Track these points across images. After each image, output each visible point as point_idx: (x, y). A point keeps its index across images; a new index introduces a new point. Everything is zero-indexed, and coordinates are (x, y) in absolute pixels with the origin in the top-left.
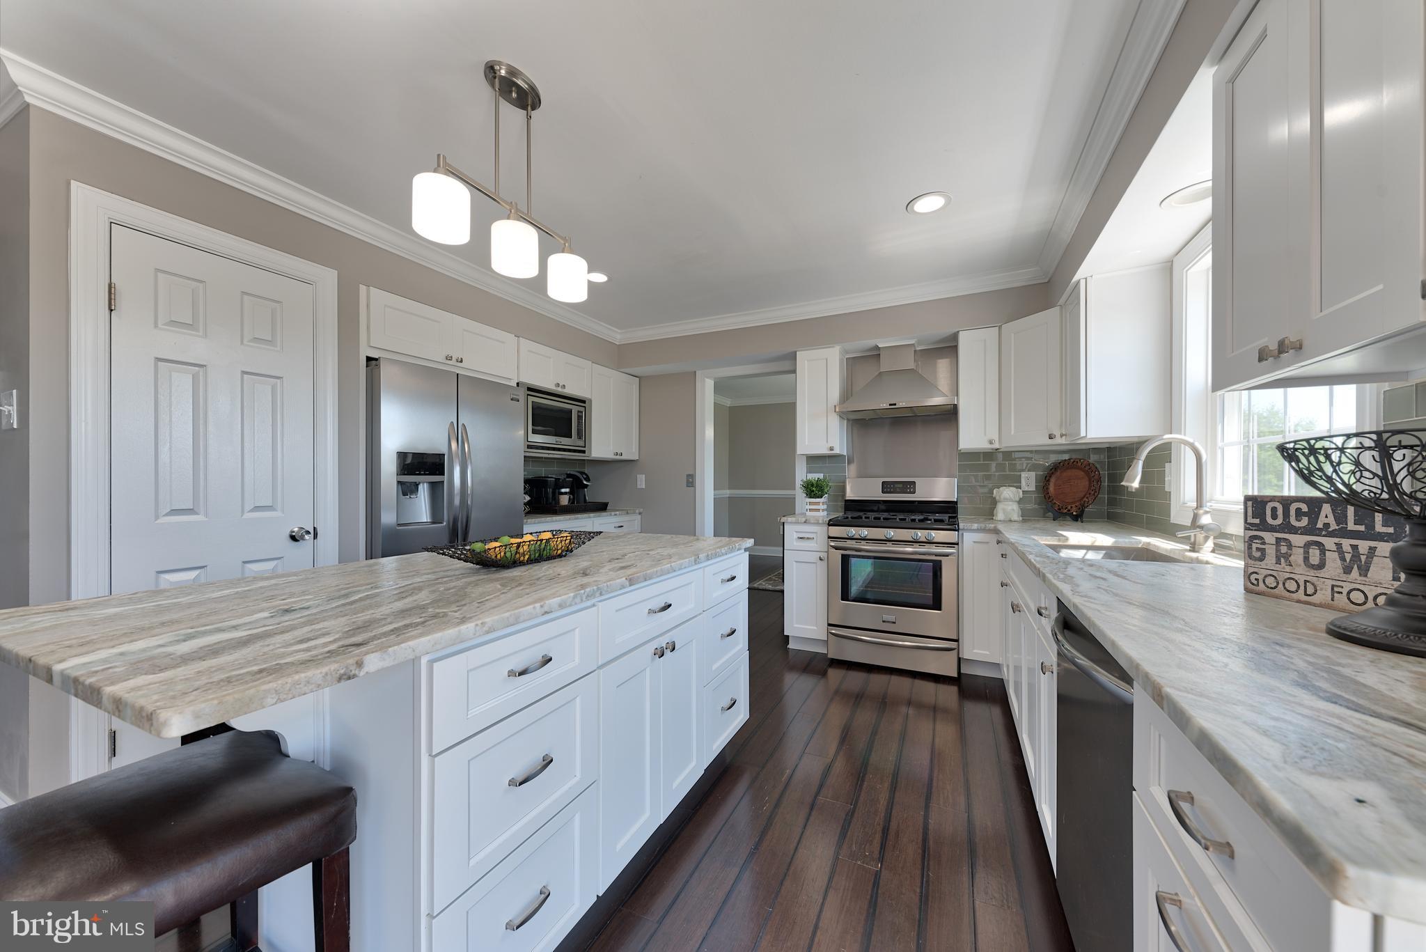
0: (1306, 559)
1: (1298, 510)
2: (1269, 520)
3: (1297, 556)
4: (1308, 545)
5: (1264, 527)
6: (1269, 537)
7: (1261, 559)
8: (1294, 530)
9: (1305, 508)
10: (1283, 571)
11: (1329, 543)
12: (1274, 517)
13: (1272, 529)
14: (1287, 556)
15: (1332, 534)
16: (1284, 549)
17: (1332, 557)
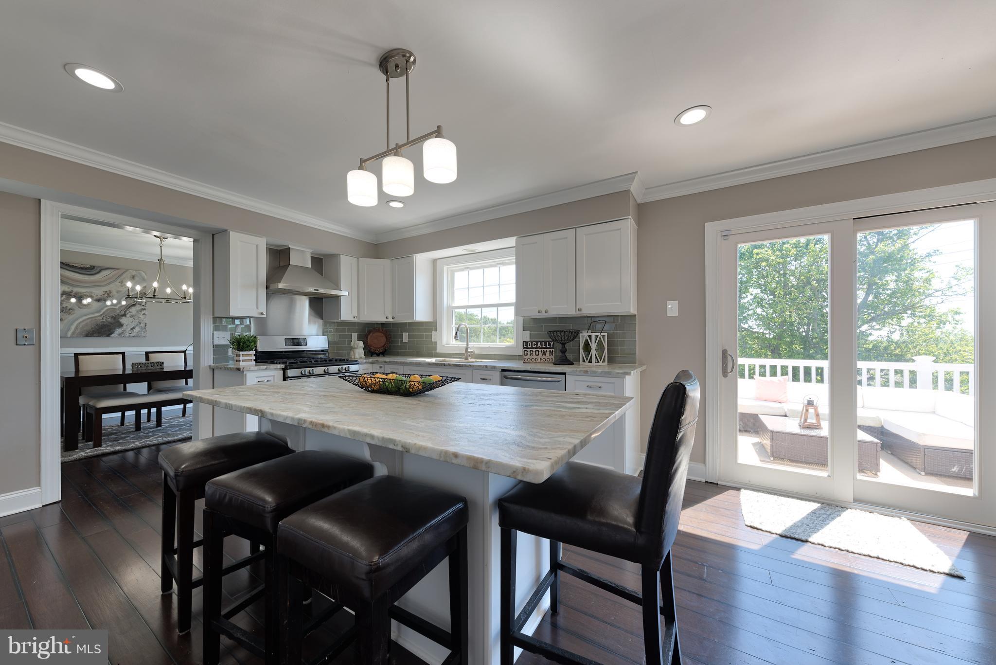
0: (536, 354)
1: (534, 344)
2: (528, 346)
3: (534, 353)
4: (536, 351)
5: (527, 348)
6: (528, 350)
7: (527, 355)
8: (533, 348)
9: (535, 343)
10: (531, 357)
11: (540, 350)
12: (529, 345)
13: (529, 348)
14: (532, 354)
15: (540, 348)
16: (531, 352)
17: (540, 352)
